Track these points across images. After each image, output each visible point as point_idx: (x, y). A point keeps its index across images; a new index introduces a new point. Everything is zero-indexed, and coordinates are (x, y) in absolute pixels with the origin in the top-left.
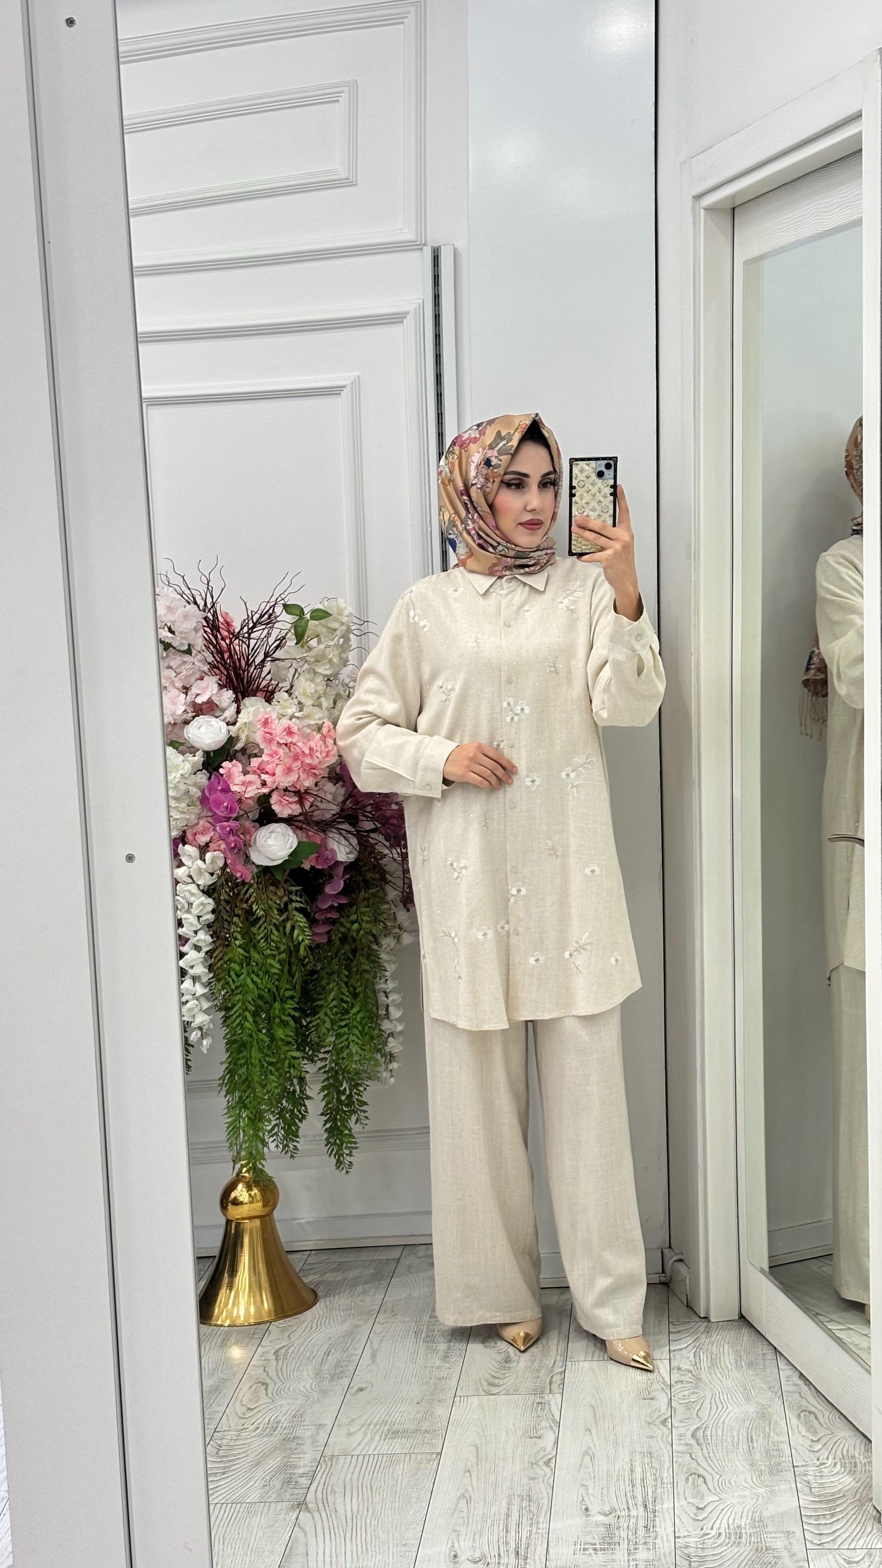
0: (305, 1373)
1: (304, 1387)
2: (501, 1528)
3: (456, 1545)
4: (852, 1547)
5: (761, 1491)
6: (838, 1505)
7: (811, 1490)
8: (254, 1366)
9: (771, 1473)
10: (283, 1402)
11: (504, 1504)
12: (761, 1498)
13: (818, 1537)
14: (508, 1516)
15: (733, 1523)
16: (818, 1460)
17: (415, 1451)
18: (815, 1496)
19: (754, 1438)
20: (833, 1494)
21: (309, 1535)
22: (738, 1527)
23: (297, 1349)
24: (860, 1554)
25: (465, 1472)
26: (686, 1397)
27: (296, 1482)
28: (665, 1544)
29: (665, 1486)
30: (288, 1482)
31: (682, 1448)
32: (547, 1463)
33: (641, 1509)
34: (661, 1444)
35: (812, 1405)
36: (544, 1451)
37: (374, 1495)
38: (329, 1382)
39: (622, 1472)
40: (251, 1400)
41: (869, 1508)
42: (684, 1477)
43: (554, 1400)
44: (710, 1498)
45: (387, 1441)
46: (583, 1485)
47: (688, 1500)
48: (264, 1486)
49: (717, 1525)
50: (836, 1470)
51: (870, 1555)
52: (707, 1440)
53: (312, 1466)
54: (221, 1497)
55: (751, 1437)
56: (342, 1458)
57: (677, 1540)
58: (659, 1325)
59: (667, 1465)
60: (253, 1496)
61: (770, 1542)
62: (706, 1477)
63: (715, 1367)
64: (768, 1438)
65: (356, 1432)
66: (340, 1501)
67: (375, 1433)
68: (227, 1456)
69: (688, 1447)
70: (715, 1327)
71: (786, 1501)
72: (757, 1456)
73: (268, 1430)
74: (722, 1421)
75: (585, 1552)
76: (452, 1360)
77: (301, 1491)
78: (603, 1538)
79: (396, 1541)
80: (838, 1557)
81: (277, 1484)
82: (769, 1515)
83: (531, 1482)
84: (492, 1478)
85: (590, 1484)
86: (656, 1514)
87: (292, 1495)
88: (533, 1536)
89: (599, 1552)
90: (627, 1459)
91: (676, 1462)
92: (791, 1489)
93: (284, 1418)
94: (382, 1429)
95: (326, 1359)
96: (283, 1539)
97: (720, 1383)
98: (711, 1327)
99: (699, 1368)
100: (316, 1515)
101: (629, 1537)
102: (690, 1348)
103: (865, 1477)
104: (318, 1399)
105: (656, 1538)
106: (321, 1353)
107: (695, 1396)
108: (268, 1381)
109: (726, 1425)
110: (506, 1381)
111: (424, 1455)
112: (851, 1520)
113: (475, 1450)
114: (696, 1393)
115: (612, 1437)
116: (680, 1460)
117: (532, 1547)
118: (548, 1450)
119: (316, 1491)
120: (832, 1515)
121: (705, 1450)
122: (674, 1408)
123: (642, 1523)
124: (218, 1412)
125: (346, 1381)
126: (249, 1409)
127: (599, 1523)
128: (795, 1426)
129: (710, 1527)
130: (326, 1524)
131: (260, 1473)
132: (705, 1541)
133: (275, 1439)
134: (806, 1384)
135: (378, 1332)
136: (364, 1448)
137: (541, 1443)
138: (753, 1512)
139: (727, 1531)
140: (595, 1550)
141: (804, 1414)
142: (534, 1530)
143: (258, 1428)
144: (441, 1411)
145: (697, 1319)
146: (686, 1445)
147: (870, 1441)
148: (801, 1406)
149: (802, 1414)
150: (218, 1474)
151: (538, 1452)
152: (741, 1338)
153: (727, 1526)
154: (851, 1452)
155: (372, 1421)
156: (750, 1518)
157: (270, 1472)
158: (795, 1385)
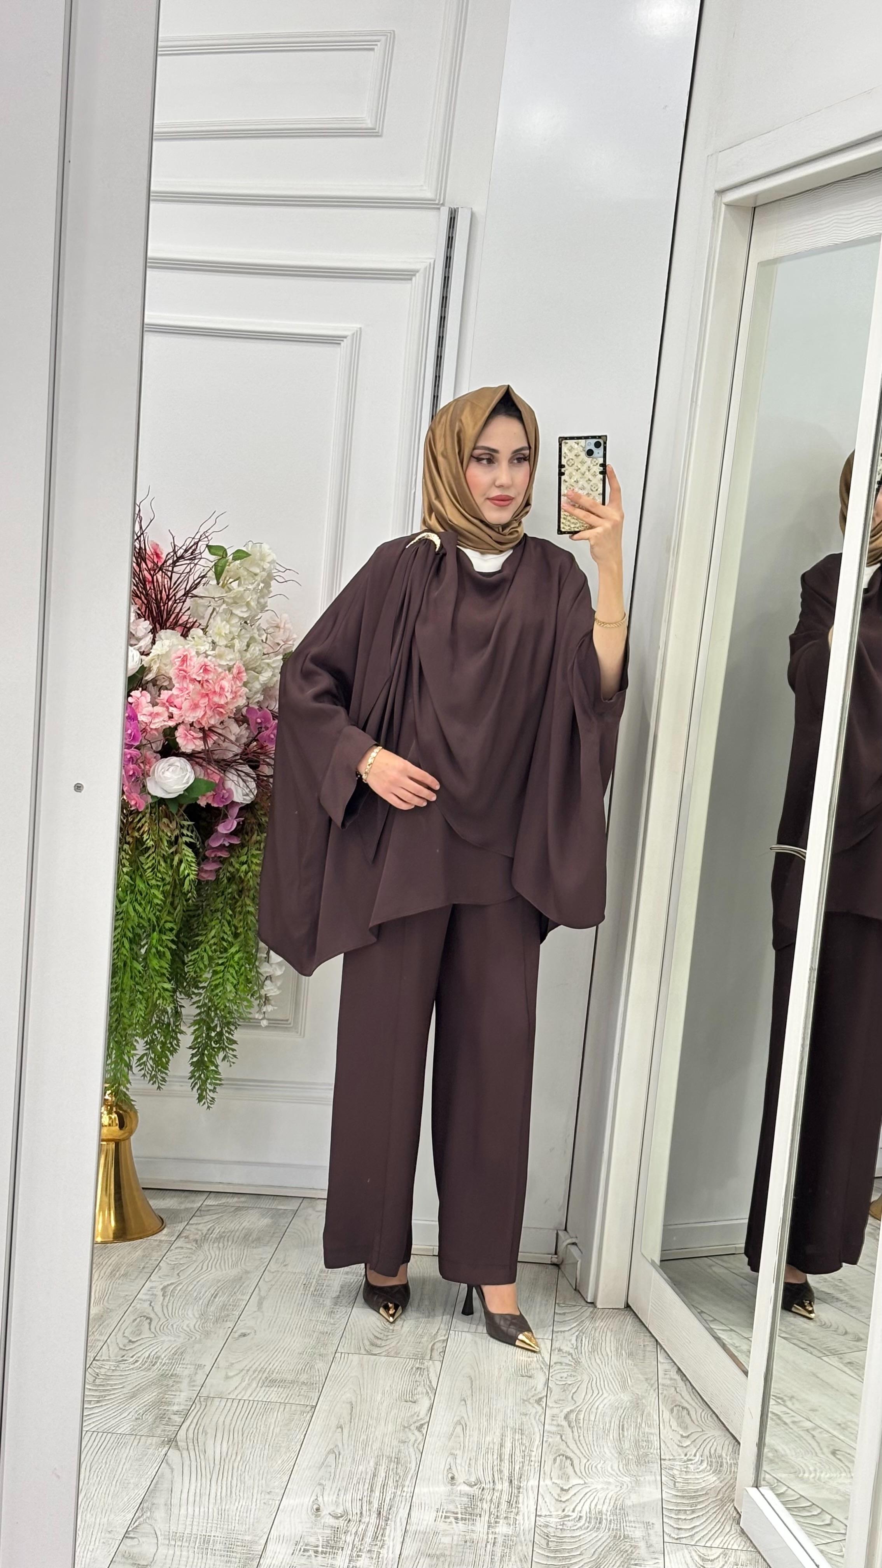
0: (190, 1313)
1: (188, 1326)
2: (366, 1487)
3: (320, 1499)
4: (708, 1545)
5: (627, 1479)
6: (699, 1502)
7: (675, 1484)
8: (141, 1300)
9: (638, 1463)
10: (164, 1338)
11: (372, 1464)
12: (625, 1486)
13: (676, 1531)
14: (374, 1475)
15: (595, 1508)
16: (686, 1455)
17: (290, 1402)
18: (678, 1491)
19: (626, 1426)
20: (697, 1491)
21: (175, 1473)
22: (599, 1513)
23: (185, 1287)
24: (715, 1553)
25: (338, 1428)
26: (564, 1379)
27: (169, 1418)
28: (526, 1521)
29: (532, 1463)
30: (161, 1418)
31: (554, 1429)
32: (419, 1429)
33: (506, 1484)
34: (533, 1422)
35: (687, 1401)
36: (418, 1416)
37: (245, 1439)
38: (213, 1324)
39: (491, 1445)
40: (133, 1333)
41: (729, 1509)
42: (552, 1457)
43: (434, 1367)
44: (574, 1481)
45: (263, 1388)
46: (452, 1454)
47: (553, 1480)
48: (137, 1419)
49: (578, 1508)
50: (702, 1468)
51: (725, 1555)
52: (579, 1423)
53: (186, 1405)
54: (93, 1425)
55: (623, 1425)
56: (216, 1401)
57: (537, 1518)
58: (546, 1305)
59: (537, 1443)
60: (125, 1428)
61: (629, 1531)
62: (573, 1459)
63: (596, 1353)
64: (639, 1429)
65: (234, 1376)
66: (210, 1443)
67: (253, 1379)
68: (103, 1385)
69: (559, 1428)
70: (600, 1313)
71: (650, 1493)
72: (626, 1445)
73: (146, 1365)
74: (596, 1406)
75: (447, 1520)
76: (338, 1316)
77: (173, 1428)
78: (465, 1508)
79: (260, 1487)
80: (693, 1553)
81: (150, 1418)
82: (631, 1504)
83: (402, 1445)
84: (364, 1437)
85: (459, 1453)
86: (521, 1490)
87: (164, 1431)
88: (397, 1499)
89: (460, 1522)
90: (498, 1434)
91: (546, 1441)
92: (656, 1480)
93: (166, 1353)
94: (260, 1376)
95: (213, 1301)
96: (149, 1473)
97: (598, 1369)
98: (596, 1313)
99: (580, 1352)
100: (185, 1453)
101: (491, 1510)
102: (574, 1331)
103: (729, 1478)
104: (200, 1340)
105: (517, 1513)
106: (208, 1295)
107: (573, 1379)
108: (152, 1315)
109: (599, 1411)
110: (388, 1342)
111: (298, 1407)
112: (711, 1519)
113: (349, 1406)
114: (574, 1376)
115: (486, 1410)
116: (550, 1440)
117: (394, 1509)
118: (421, 1416)
119: (187, 1430)
120: (693, 1512)
121: (576, 1433)
122: (551, 1388)
123: (505, 1497)
124: (99, 1340)
125: (231, 1325)
126: (130, 1341)
127: (462, 1493)
128: (667, 1420)
129: (571, 1510)
130: (194, 1464)
131: (136, 1406)
132: (565, 1523)
133: (153, 1374)
134: (682, 1380)
135: (267, 1280)
136: (240, 1393)
137: (416, 1408)
138: (616, 1500)
139: (588, 1515)
140: (456, 1519)
141: (678, 1409)
142: (399, 1493)
143: (137, 1361)
144: (320, 1365)
145: (583, 1303)
146: (558, 1425)
147: (739, 1443)
148: (674, 1401)
149: (675, 1408)
150: (93, 1402)
151: (412, 1416)
152: (625, 1327)
153: (588, 1511)
154: (719, 1451)
155: (251, 1367)
156: (612, 1504)
157: (145, 1406)
158: (671, 1379)
